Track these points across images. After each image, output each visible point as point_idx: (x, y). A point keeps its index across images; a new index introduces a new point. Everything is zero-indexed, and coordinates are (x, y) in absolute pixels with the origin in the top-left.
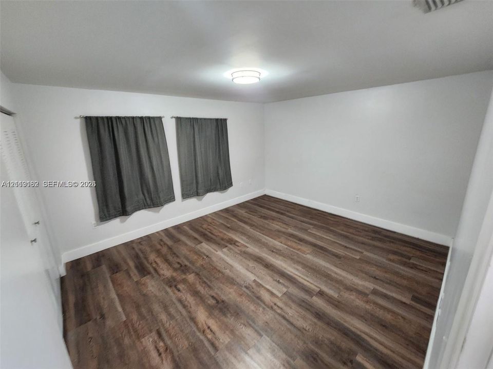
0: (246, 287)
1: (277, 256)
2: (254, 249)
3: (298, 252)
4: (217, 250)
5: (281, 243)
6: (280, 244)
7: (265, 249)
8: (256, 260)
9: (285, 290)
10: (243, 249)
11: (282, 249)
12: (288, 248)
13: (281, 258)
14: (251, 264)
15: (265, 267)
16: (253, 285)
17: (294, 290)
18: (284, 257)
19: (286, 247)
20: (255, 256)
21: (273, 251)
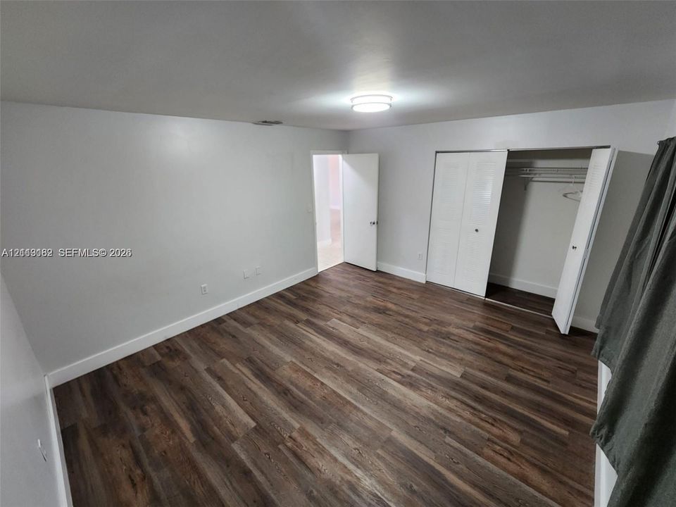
0: (365, 323)
1: (332, 358)
2: (367, 368)
3: (301, 365)
4: (421, 362)
5: (322, 383)
6: (325, 381)
7: (350, 369)
8: (361, 349)
9: (328, 323)
10: (382, 367)
11: (324, 370)
12: (312, 373)
13: (327, 355)
14: (365, 344)
15: (348, 342)
16: (358, 325)
17: (321, 323)
18: (322, 356)
19: (315, 375)
20: (362, 355)
21: (338, 365)
